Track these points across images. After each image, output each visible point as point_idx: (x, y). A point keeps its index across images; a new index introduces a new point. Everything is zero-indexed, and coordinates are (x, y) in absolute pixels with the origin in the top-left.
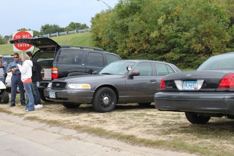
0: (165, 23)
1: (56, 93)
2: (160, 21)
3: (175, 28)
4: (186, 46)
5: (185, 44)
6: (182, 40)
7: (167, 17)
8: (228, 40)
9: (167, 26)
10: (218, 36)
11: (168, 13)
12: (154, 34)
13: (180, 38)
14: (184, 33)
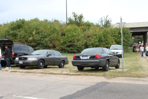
0: (36, 34)
1: (23, 62)
2: (34, 33)
3: (40, 36)
4: (45, 44)
5: (45, 43)
6: (43, 41)
7: (36, 31)
8: (62, 42)
9: (36, 35)
10: (58, 41)
11: (37, 29)
12: (31, 38)
13: (42, 41)
14: (44, 39)
